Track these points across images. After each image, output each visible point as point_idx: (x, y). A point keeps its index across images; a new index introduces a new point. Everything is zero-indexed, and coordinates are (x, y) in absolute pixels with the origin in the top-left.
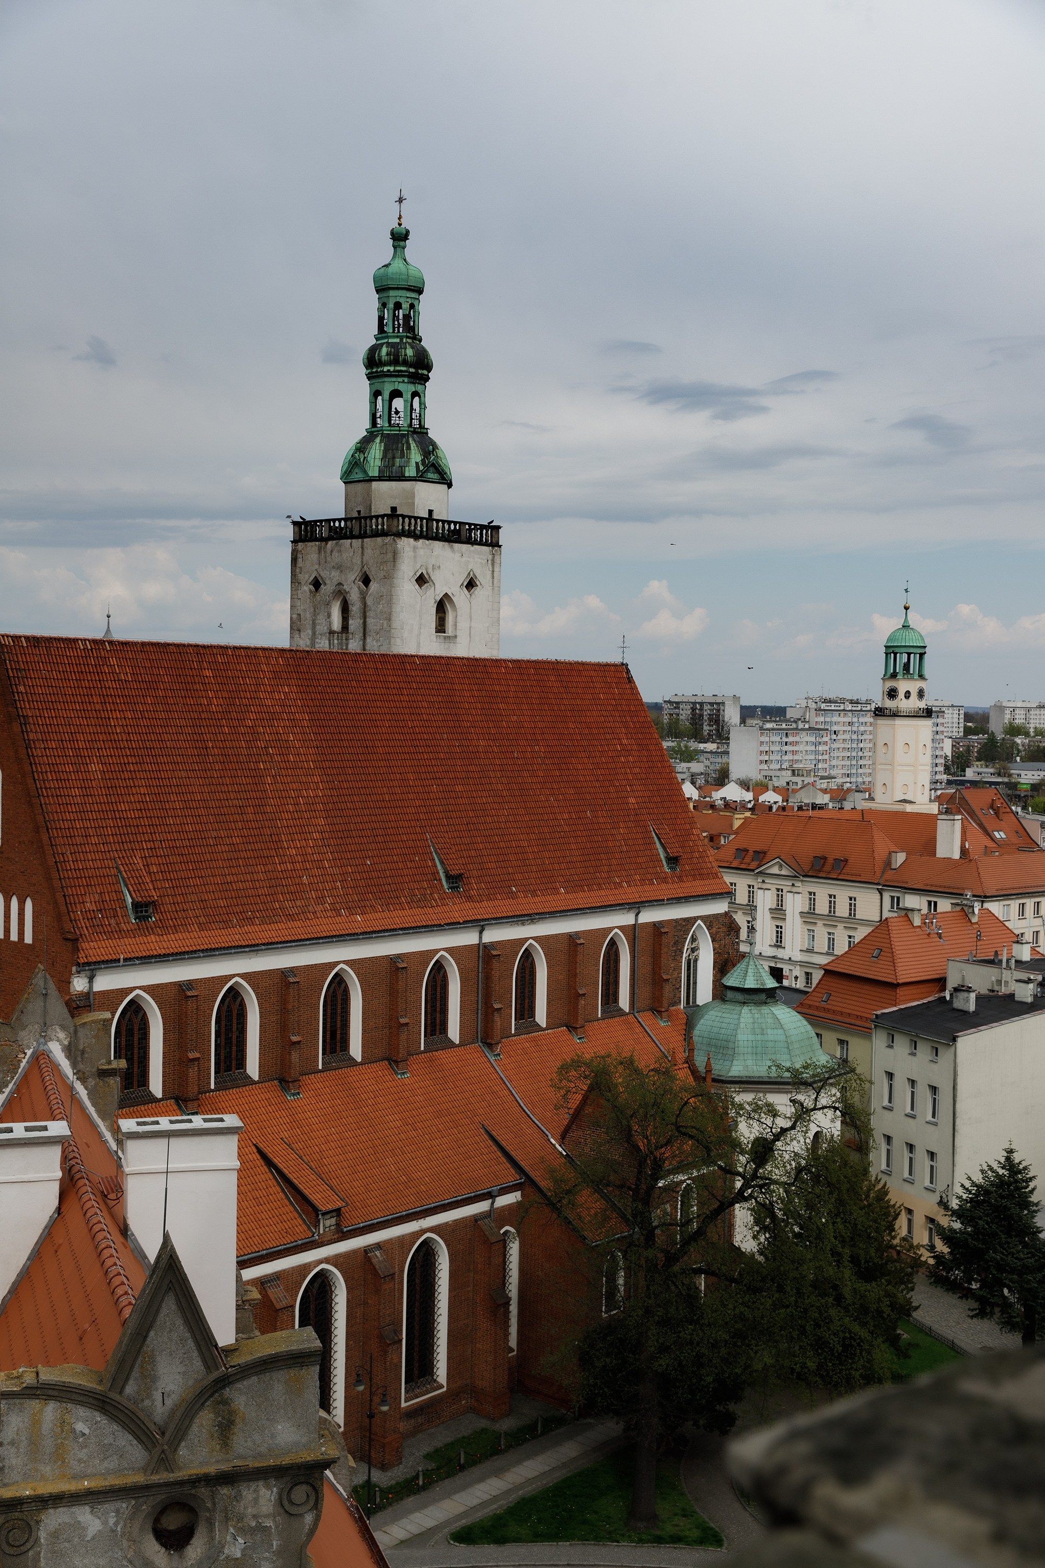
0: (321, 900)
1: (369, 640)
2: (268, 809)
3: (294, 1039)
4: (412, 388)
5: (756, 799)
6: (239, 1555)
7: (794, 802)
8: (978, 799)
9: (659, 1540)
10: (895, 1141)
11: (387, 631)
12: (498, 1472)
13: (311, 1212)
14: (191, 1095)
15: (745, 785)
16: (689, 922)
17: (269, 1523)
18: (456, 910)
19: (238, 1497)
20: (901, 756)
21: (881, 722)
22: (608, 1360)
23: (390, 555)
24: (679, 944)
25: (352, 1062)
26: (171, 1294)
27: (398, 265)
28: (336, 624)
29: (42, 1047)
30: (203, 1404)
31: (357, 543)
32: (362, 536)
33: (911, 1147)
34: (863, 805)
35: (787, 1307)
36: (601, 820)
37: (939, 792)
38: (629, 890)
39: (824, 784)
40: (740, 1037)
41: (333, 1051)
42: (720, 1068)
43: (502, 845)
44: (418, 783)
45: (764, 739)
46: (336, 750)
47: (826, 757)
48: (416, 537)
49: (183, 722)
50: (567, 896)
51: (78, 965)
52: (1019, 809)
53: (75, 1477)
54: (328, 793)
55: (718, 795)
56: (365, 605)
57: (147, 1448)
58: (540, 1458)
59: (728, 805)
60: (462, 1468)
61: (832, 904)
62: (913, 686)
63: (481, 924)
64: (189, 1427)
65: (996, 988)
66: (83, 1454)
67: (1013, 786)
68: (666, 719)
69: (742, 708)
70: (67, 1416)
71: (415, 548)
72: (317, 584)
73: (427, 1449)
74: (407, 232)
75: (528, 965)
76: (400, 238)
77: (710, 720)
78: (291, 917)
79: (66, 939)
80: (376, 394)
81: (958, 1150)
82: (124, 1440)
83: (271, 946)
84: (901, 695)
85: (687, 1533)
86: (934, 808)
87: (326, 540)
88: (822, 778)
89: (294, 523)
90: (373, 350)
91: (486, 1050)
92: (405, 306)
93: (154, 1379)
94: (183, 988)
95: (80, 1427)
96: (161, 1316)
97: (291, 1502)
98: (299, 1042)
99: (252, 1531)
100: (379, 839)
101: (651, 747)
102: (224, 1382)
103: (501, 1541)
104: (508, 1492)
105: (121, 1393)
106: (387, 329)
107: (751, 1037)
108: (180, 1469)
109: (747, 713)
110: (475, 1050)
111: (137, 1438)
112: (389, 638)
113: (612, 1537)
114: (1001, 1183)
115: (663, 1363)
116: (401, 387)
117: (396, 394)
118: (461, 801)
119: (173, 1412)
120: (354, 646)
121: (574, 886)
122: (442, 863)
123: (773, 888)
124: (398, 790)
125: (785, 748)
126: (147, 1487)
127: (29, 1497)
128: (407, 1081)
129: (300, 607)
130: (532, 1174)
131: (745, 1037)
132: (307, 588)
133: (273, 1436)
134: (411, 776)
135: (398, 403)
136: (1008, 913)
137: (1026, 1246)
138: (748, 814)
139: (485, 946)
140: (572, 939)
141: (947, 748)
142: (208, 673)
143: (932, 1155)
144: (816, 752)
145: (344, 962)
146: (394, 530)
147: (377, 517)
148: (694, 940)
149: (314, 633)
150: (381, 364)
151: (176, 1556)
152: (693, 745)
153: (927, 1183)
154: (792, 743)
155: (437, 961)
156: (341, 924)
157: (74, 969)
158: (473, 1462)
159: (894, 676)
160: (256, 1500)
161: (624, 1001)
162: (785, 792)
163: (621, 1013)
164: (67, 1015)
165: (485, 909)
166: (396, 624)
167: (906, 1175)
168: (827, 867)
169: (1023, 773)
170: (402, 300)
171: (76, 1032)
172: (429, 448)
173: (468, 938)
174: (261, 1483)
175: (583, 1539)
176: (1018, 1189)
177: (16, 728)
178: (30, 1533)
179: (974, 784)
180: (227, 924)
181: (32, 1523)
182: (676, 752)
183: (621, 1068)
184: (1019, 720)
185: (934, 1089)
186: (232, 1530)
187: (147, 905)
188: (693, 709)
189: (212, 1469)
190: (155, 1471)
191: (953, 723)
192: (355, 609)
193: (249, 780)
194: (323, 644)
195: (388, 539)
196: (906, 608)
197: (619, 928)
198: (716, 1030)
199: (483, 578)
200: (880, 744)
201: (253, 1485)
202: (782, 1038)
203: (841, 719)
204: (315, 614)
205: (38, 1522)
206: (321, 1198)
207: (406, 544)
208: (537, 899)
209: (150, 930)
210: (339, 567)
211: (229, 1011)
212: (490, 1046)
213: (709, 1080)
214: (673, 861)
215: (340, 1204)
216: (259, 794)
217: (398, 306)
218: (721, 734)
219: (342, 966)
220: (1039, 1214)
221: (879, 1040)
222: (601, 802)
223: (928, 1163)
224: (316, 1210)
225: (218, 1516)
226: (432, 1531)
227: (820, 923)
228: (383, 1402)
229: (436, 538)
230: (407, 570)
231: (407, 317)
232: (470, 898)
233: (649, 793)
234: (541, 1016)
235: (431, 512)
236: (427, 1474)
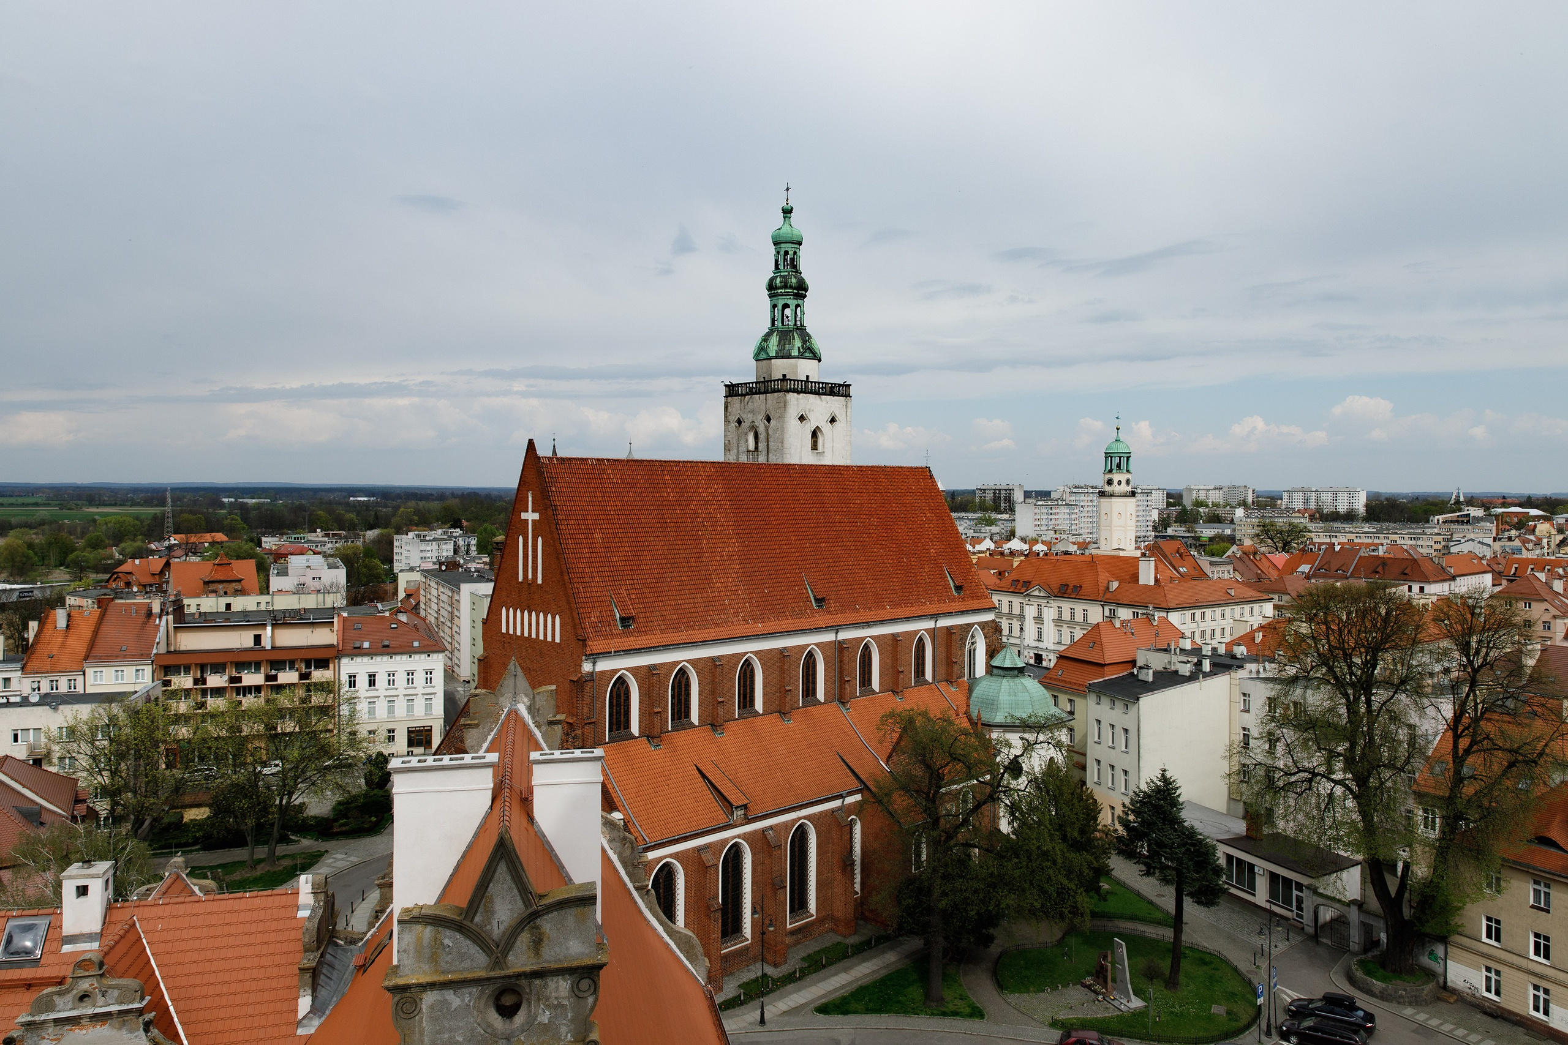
0: (736, 614)
1: (770, 455)
2: (704, 559)
3: (720, 699)
4: (796, 302)
5: (1031, 549)
6: (547, 1022)
7: (1055, 549)
8: (1169, 547)
9: (944, 1014)
10: (1102, 763)
11: (781, 450)
12: (846, 970)
13: (729, 806)
14: (656, 735)
15: (1024, 540)
16: (970, 626)
17: (565, 1002)
18: (821, 620)
19: (546, 986)
20: (1115, 520)
21: (1103, 500)
22: (910, 901)
23: (782, 404)
24: (963, 640)
25: (757, 714)
26: (503, 860)
27: (786, 228)
28: (752, 446)
29: (513, 707)
30: (523, 929)
31: (763, 396)
32: (766, 392)
33: (1113, 767)
34: (1094, 552)
35: (1021, 868)
36: (913, 563)
37: (1146, 543)
38: (931, 606)
39: (1072, 539)
40: (1001, 698)
41: (745, 707)
42: (986, 717)
43: (850, 579)
44: (797, 542)
45: (1037, 511)
46: (747, 523)
47: (1077, 522)
48: (798, 392)
49: (652, 507)
50: (892, 611)
51: (586, 655)
52: (1196, 553)
53: (444, 972)
54: (741, 549)
55: (1006, 547)
56: (768, 434)
57: (488, 956)
58: (874, 961)
59: (1012, 553)
60: (824, 967)
61: (1072, 614)
62: (1123, 477)
63: (836, 629)
64: (514, 943)
65: (1168, 667)
66: (448, 958)
67: (1197, 539)
68: (977, 500)
69: (1025, 492)
70: (439, 935)
71: (798, 399)
72: (739, 422)
73: (803, 954)
74: (792, 208)
75: (867, 653)
76: (787, 212)
77: (1005, 500)
78: (718, 625)
79: (579, 640)
80: (774, 306)
81: (1141, 769)
82: (474, 950)
83: (704, 643)
84: (1115, 483)
85: (962, 1010)
86: (1138, 554)
87: (745, 395)
88: (1074, 535)
89: (726, 386)
90: (772, 280)
91: (841, 706)
92: (791, 253)
93: (493, 913)
94: (651, 669)
95: (447, 942)
96: (497, 874)
97: (578, 989)
98: (723, 702)
99: (555, 1007)
100: (773, 577)
101: (945, 518)
102: (535, 915)
103: (845, 1013)
104: (852, 982)
105: (472, 921)
106: (781, 267)
107: (1008, 698)
108: (508, 968)
109: (1027, 495)
110: (834, 707)
111: (482, 949)
112: (782, 454)
113: (915, 1012)
114: (1158, 790)
115: (943, 904)
116: (789, 302)
117: (786, 306)
118: (824, 553)
119: (504, 933)
120: (762, 459)
121: (896, 605)
122: (812, 591)
123: (1036, 604)
124: (785, 547)
125: (1051, 517)
126: (488, 979)
127: (414, 984)
128: (791, 726)
129: (730, 437)
130: (868, 783)
131: (1004, 698)
132: (734, 424)
133: (567, 949)
134: (792, 538)
135: (787, 312)
136: (1184, 619)
137: (1176, 830)
138: (1023, 558)
139: (839, 642)
140: (895, 637)
141: (1155, 515)
142: (667, 477)
143: (1126, 772)
144: (1070, 519)
145: (751, 652)
146: (785, 388)
147: (774, 381)
148: (973, 637)
149: (738, 452)
150: (777, 288)
151: (508, 1021)
152: (994, 515)
153: (1123, 790)
154: (1055, 514)
155: (809, 651)
156: (749, 629)
157: (584, 658)
158: (831, 963)
159: (1111, 471)
160: (557, 988)
161: (929, 676)
162: (1048, 544)
163: (927, 683)
164: (529, 688)
165: (839, 619)
166: (786, 445)
167: (1110, 784)
168: (1069, 591)
169: (1204, 530)
170: (788, 249)
171: (534, 698)
172: (806, 337)
173: (829, 637)
174: (560, 977)
175: (897, 1012)
176: (1169, 794)
177: (550, 513)
178: (416, 1006)
179: (1172, 537)
180: (677, 629)
181: (418, 1000)
182: (983, 520)
183: (920, 718)
184: (1202, 497)
185: (1126, 731)
186: (542, 1006)
187: (629, 618)
188: (995, 493)
189: (528, 969)
190: (493, 969)
191: (1159, 500)
192: (762, 437)
193: (692, 542)
194: (743, 459)
195: (781, 394)
196: (1118, 429)
197: (925, 630)
198: (986, 693)
199: (840, 417)
200: (1102, 514)
201: (555, 979)
202: (1029, 698)
203: (1086, 498)
204: (738, 440)
205: (421, 999)
206: (735, 798)
207: (792, 396)
208: (872, 613)
209: (631, 634)
210: (752, 412)
211: (680, 682)
212: (843, 703)
213: (979, 724)
214: (959, 588)
215: (746, 802)
216: (698, 550)
217: (786, 253)
218: (1011, 510)
219: (749, 654)
220: (1183, 811)
221: (1091, 699)
222: (913, 552)
223: (1123, 777)
224: (731, 805)
225: (533, 998)
226: (803, 1006)
227: (1065, 626)
228: (771, 925)
229: (811, 393)
230: (793, 413)
231: (792, 260)
232: (830, 613)
233: (943, 547)
234: (876, 685)
235: (808, 377)
236: (802, 970)
